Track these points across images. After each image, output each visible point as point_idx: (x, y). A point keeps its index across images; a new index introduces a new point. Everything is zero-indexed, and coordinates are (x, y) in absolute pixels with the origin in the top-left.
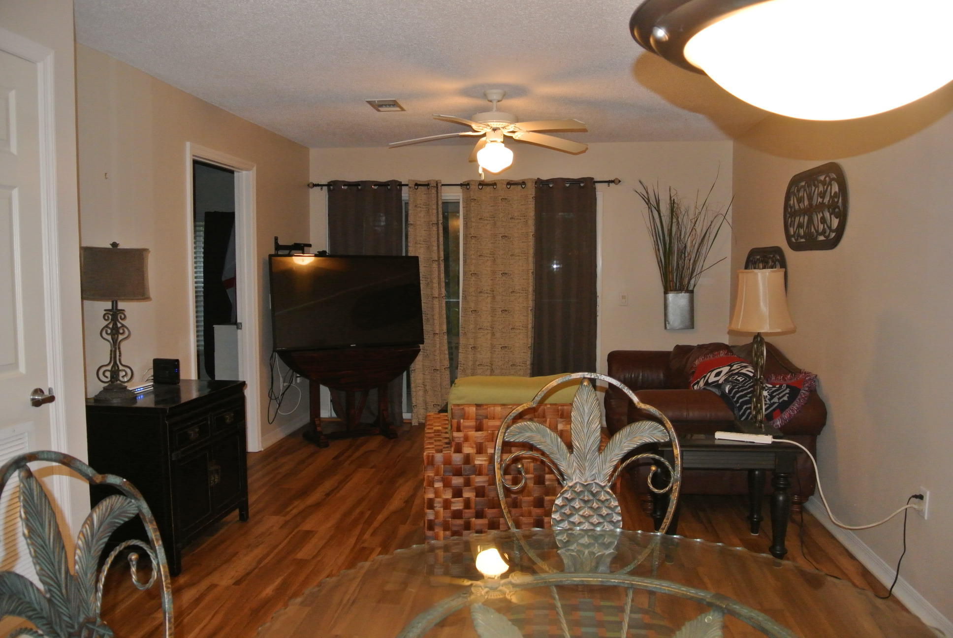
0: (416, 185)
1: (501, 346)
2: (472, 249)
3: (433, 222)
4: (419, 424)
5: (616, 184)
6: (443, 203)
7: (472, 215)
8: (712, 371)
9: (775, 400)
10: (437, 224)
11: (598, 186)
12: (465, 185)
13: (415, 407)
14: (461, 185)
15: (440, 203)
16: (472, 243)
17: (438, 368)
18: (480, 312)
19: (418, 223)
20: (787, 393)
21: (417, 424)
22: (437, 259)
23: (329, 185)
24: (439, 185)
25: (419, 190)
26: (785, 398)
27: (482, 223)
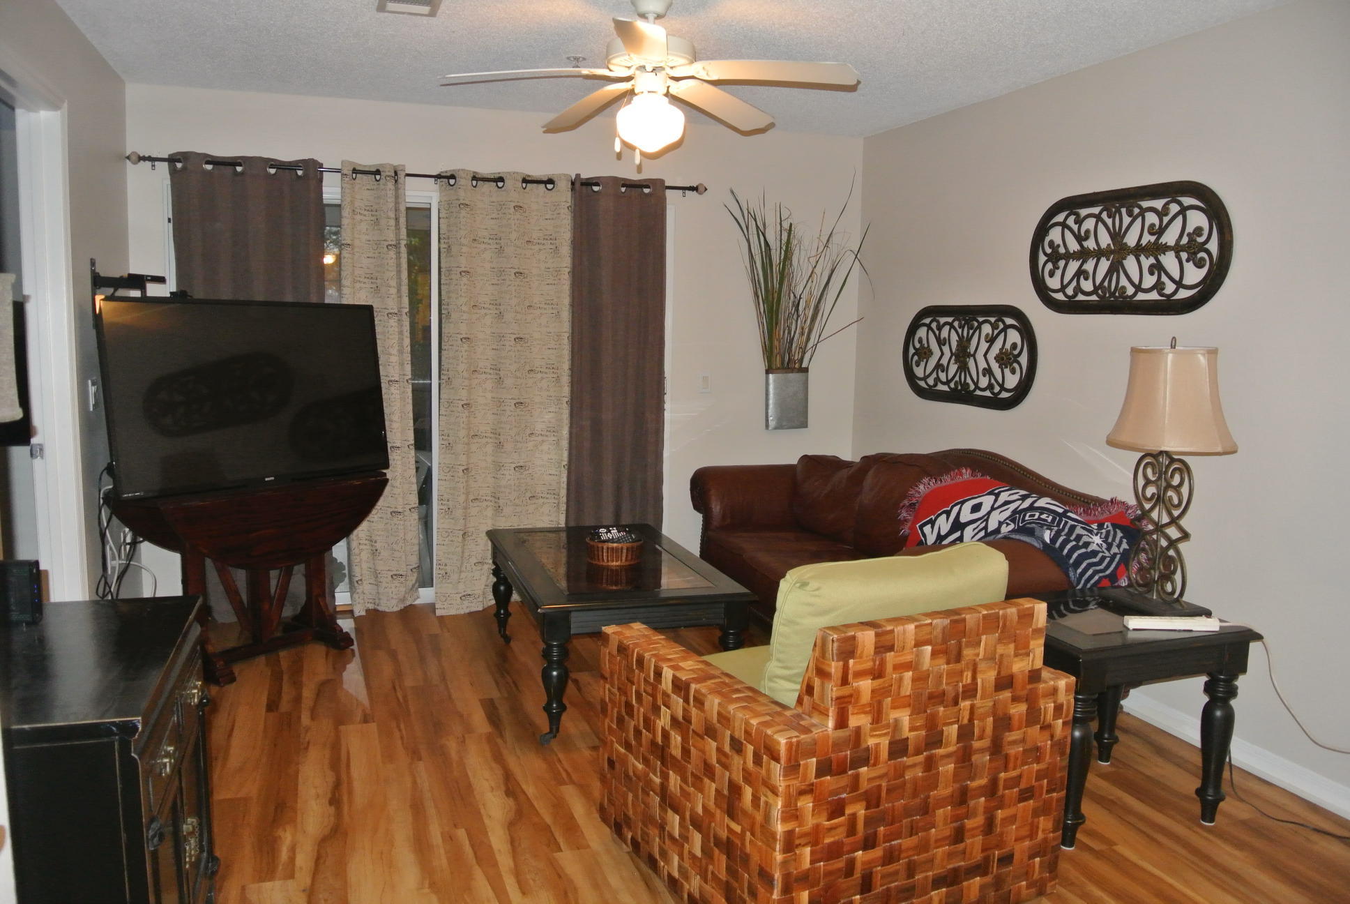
0: (355, 171)
1: (514, 466)
2: (463, 294)
3: (390, 243)
4: (367, 611)
5: (700, 194)
6: (408, 209)
7: (462, 233)
8: (963, 503)
9: (1114, 550)
10: (397, 246)
11: (669, 193)
12: (446, 178)
13: (360, 582)
14: (438, 177)
15: (403, 209)
16: (462, 283)
17: (400, 510)
18: (473, 407)
19: (357, 243)
20: (1121, 538)
21: (363, 613)
22: (396, 311)
23: (172, 160)
24: (401, 175)
25: (357, 181)
26: (1125, 546)
27: (476, 247)
